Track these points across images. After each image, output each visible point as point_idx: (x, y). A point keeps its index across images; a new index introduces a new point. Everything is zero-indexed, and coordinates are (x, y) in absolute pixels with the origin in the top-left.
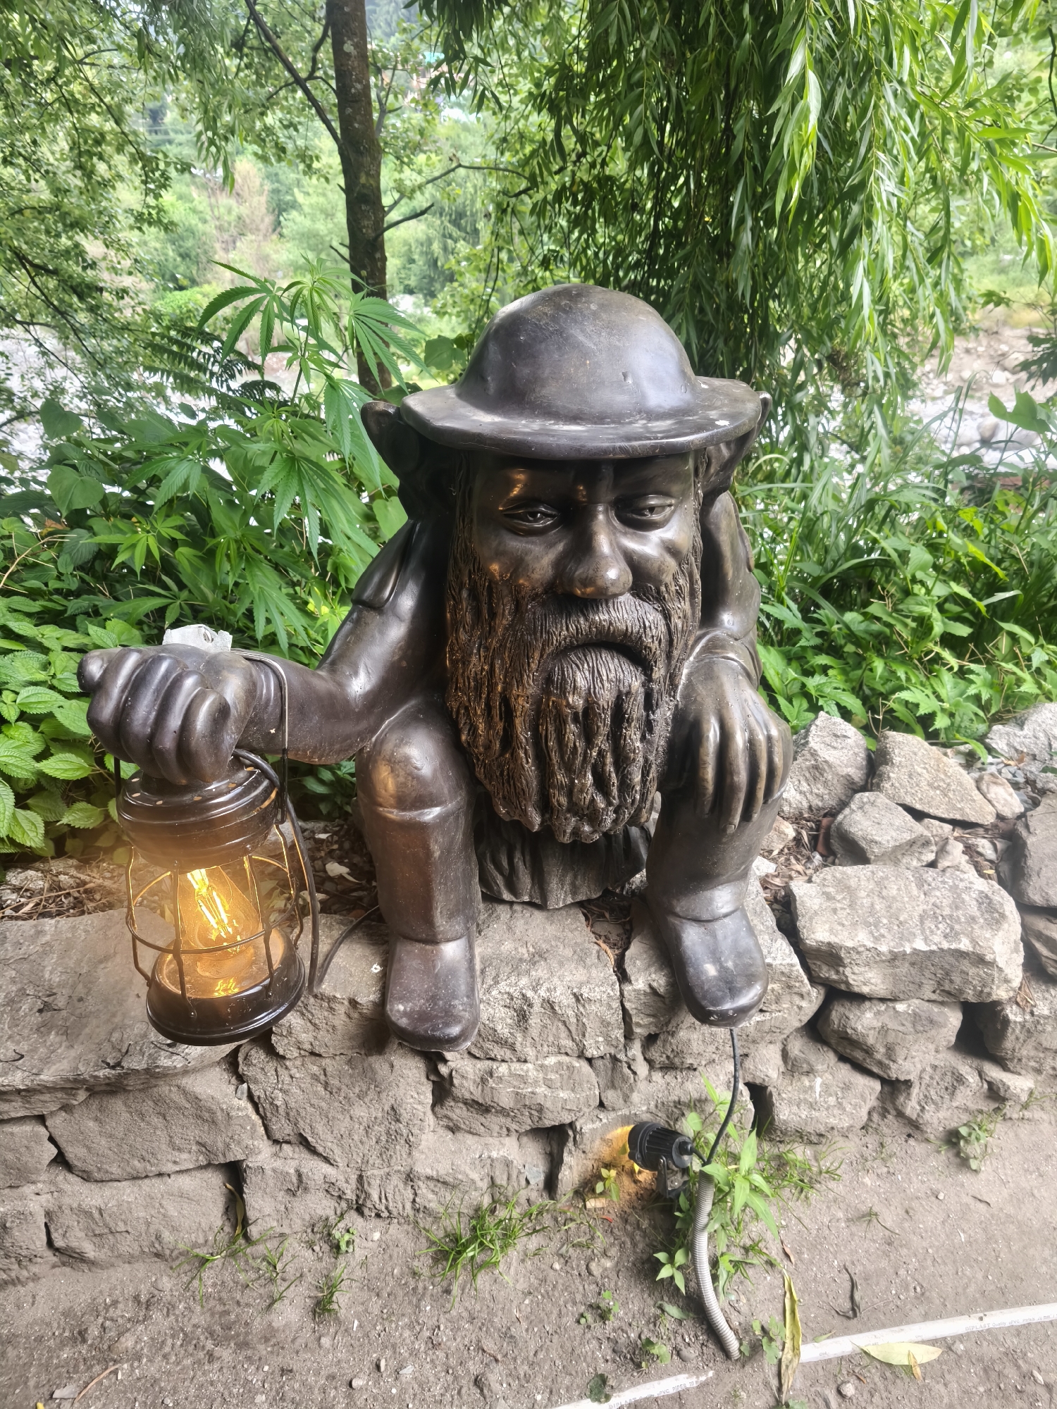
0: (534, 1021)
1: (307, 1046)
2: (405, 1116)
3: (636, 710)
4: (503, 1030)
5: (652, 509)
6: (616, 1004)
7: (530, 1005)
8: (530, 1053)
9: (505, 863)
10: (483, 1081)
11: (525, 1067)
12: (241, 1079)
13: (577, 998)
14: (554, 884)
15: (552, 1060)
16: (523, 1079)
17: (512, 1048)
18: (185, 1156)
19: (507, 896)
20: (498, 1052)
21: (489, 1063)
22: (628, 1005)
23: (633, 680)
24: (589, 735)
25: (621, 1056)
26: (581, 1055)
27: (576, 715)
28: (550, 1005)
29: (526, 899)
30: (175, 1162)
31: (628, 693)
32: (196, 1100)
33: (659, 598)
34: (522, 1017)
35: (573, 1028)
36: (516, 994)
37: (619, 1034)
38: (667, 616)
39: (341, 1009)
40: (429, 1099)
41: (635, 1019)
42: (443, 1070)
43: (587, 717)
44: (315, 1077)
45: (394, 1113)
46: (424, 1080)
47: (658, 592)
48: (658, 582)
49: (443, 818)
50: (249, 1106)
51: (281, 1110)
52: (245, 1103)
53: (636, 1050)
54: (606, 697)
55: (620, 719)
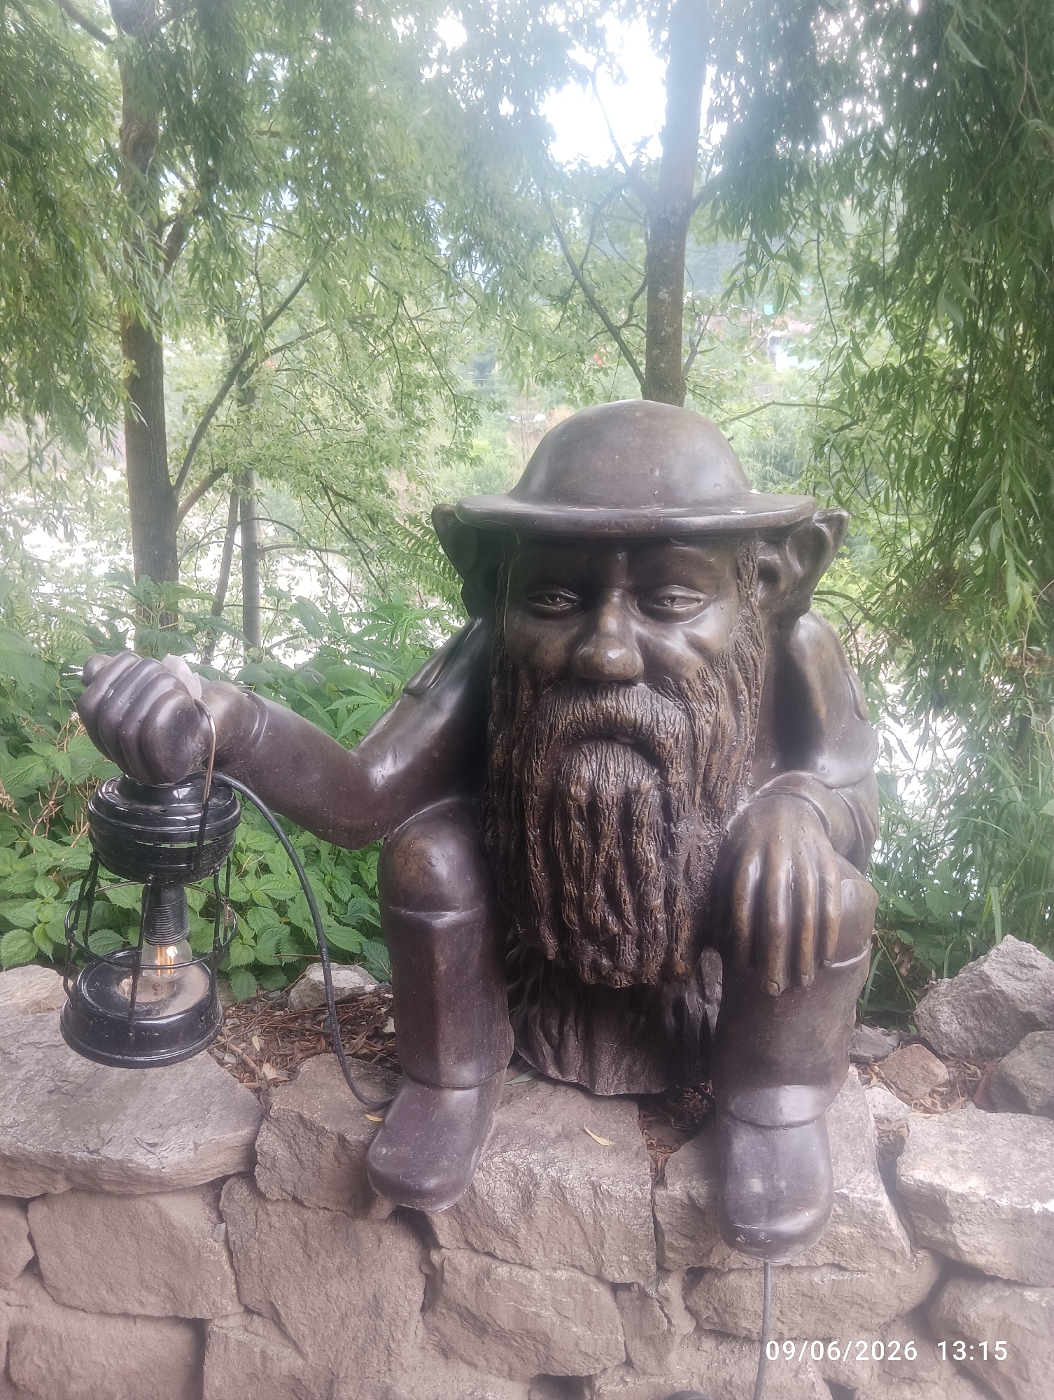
0: (541, 1209)
1: (289, 1188)
2: (388, 1309)
3: (650, 810)
4: (504, 1213)
5: (673, 599)
6: (645, 1213)
7: (537, 1185)
8: (538, 1259)
9: (555, 1032)
10: (478, 1283)
11: (529, 1274)
12: (221, 1218)
13: (595, 1187)
14: (605, 1061)
15: (562, 1275)
16: (524, 1289)
17: (514, 1241)
18: (152, 1298)
19: (552, 1072)
21: (488, 1260)
22: (660, 1217)
23: (647, 781)
24: (595, 835)
25: (651, 1290)
26: (599, 1278)
27: (580, 807)
28: (559, 1188)
29: (573, 1078)
30: (142, 1304)
31: (638, 791)
32: (168, 1224)
33: (680, 695)
34: (527, 1201)
35: (589, 1230)
36: (522, 1168)
37: (648, 1256)
38: (691, 716)
39: (330, 1146)
40: (418, 1297)
41: (668, 1239)
42: (435, 1257)
43: (593, 810)
44: (293, 1230)
45: (375, 1308)
46: (416, 1271)
47: (679, 688)
48: (677, 678)
49: (455, 927)
50: (224, 1254)
51: (255, 1264)
52: (219, 1246)
53: (673, 1287)
54: (611, 790)
55: (628, 821)
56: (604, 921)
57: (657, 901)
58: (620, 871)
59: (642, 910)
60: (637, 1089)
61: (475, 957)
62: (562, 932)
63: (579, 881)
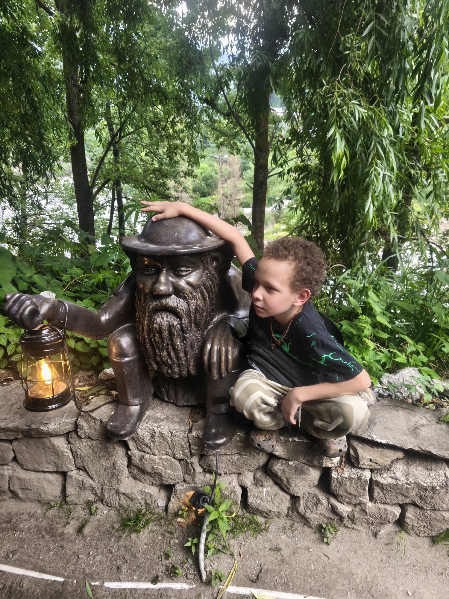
0: (156, 439)
1: (88, 435)
2: (117, 468)
3: (176, 331)
4: (147, 441)
5: (182, 271)
6: (186, 440)
7: (155, 433)
8: (156, 451)
9: (166, 388)
10: (141, 460)
11: (155, 457)
12: (69, 443)
13: (171, 433)
14: (180, 396)
15: (164, 457)
16: (154, 461)
17: (150, 448)
18: (50, 466)
19: (166, 399)
20: (147, 450)
21: (143, 453)
22: (190, 441)
23: (175, 322)
24: (162, 338)
25: (188, 461)
26: (174, 458)
27: (157, 330)
28: (161, 434)
29: (172, 401)
30: (47, 468)
31: (173, 326)
32: (53, 446)
33: (184, 298)
34: (153, 437)
35: (171, 445)
36: (151, 428)
37: (187, 451)
38: (188, 304)
39: (98, 423)
40: (126, 463)
41: (192, 447)
42: (129, 453)
43: (160, 331)
44: (90, 447)
45: (114, 466)
46: (125, 456)
47: (184, 296)
48: (184, 293)
49: (129, 362)
50: (70, 453)
51: (79, 456)
52: (69, 451)
53: (195, 460)
54: (165, 325)
55: (171, 334)
56: (167, 361)
57: (182, 355)
58: (170, 347)
59: (178, 358)
60: (189, 404)
61: (136, 370)
62: (157, 363)
63: (159, 350)
